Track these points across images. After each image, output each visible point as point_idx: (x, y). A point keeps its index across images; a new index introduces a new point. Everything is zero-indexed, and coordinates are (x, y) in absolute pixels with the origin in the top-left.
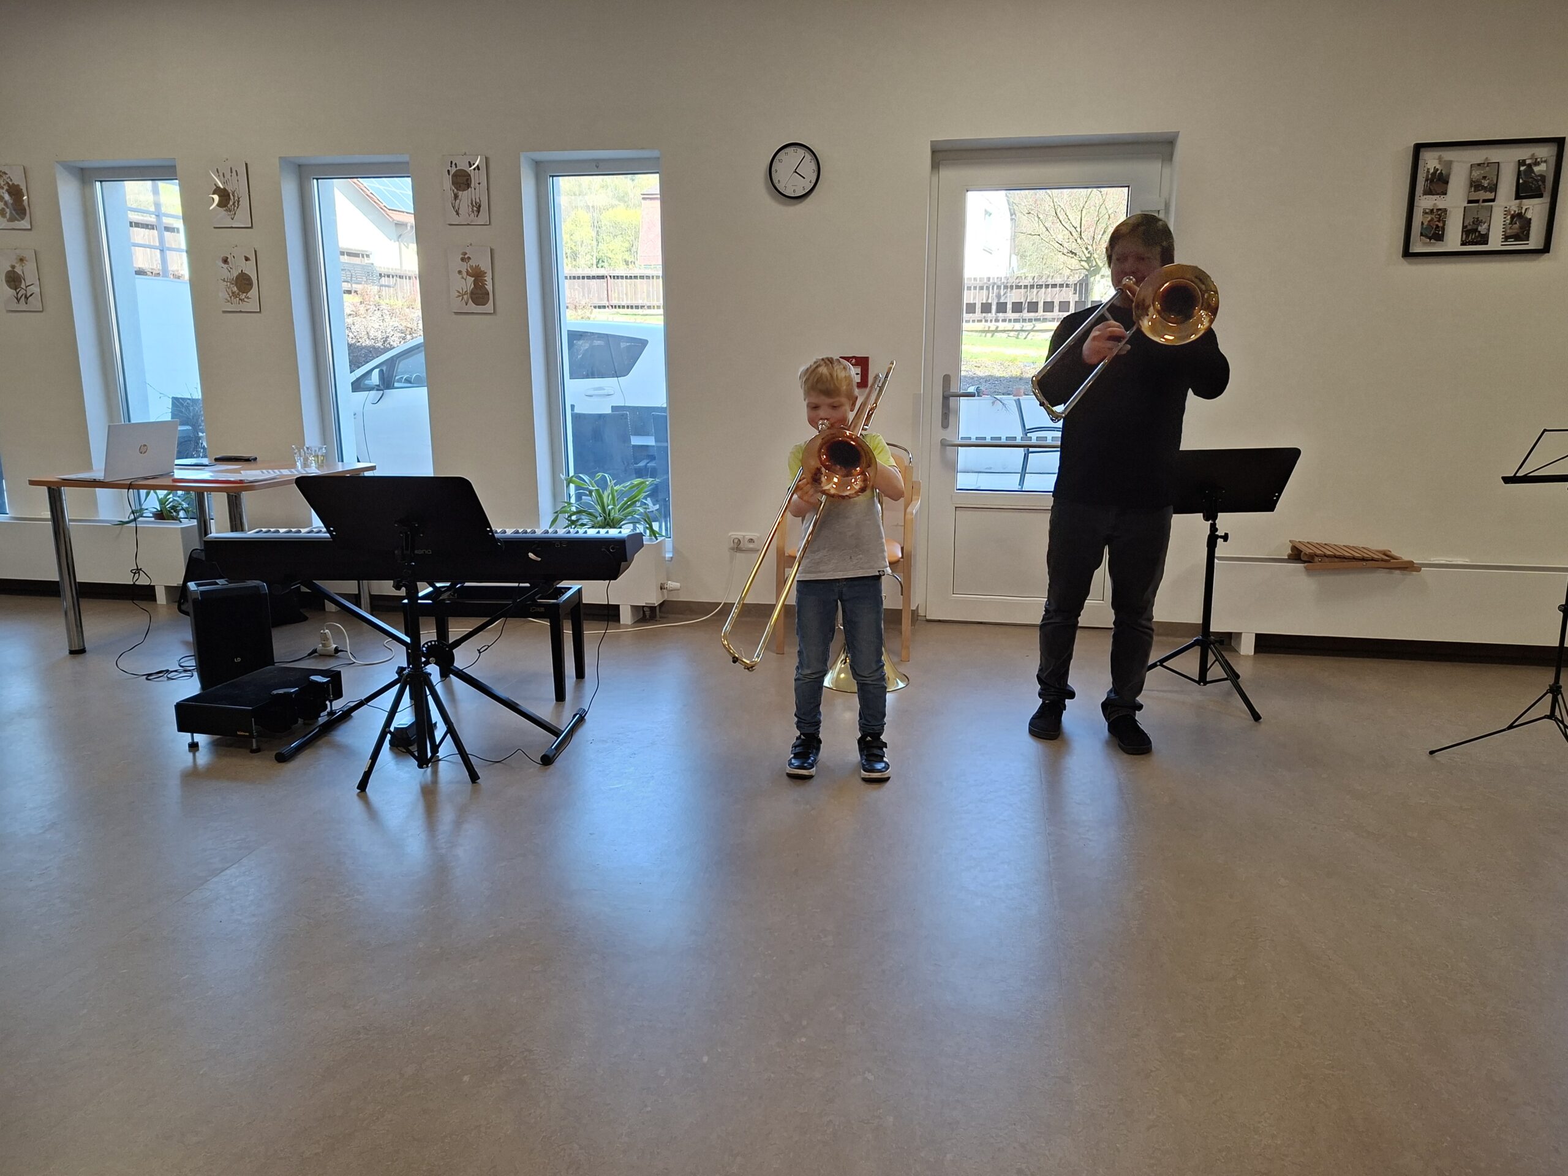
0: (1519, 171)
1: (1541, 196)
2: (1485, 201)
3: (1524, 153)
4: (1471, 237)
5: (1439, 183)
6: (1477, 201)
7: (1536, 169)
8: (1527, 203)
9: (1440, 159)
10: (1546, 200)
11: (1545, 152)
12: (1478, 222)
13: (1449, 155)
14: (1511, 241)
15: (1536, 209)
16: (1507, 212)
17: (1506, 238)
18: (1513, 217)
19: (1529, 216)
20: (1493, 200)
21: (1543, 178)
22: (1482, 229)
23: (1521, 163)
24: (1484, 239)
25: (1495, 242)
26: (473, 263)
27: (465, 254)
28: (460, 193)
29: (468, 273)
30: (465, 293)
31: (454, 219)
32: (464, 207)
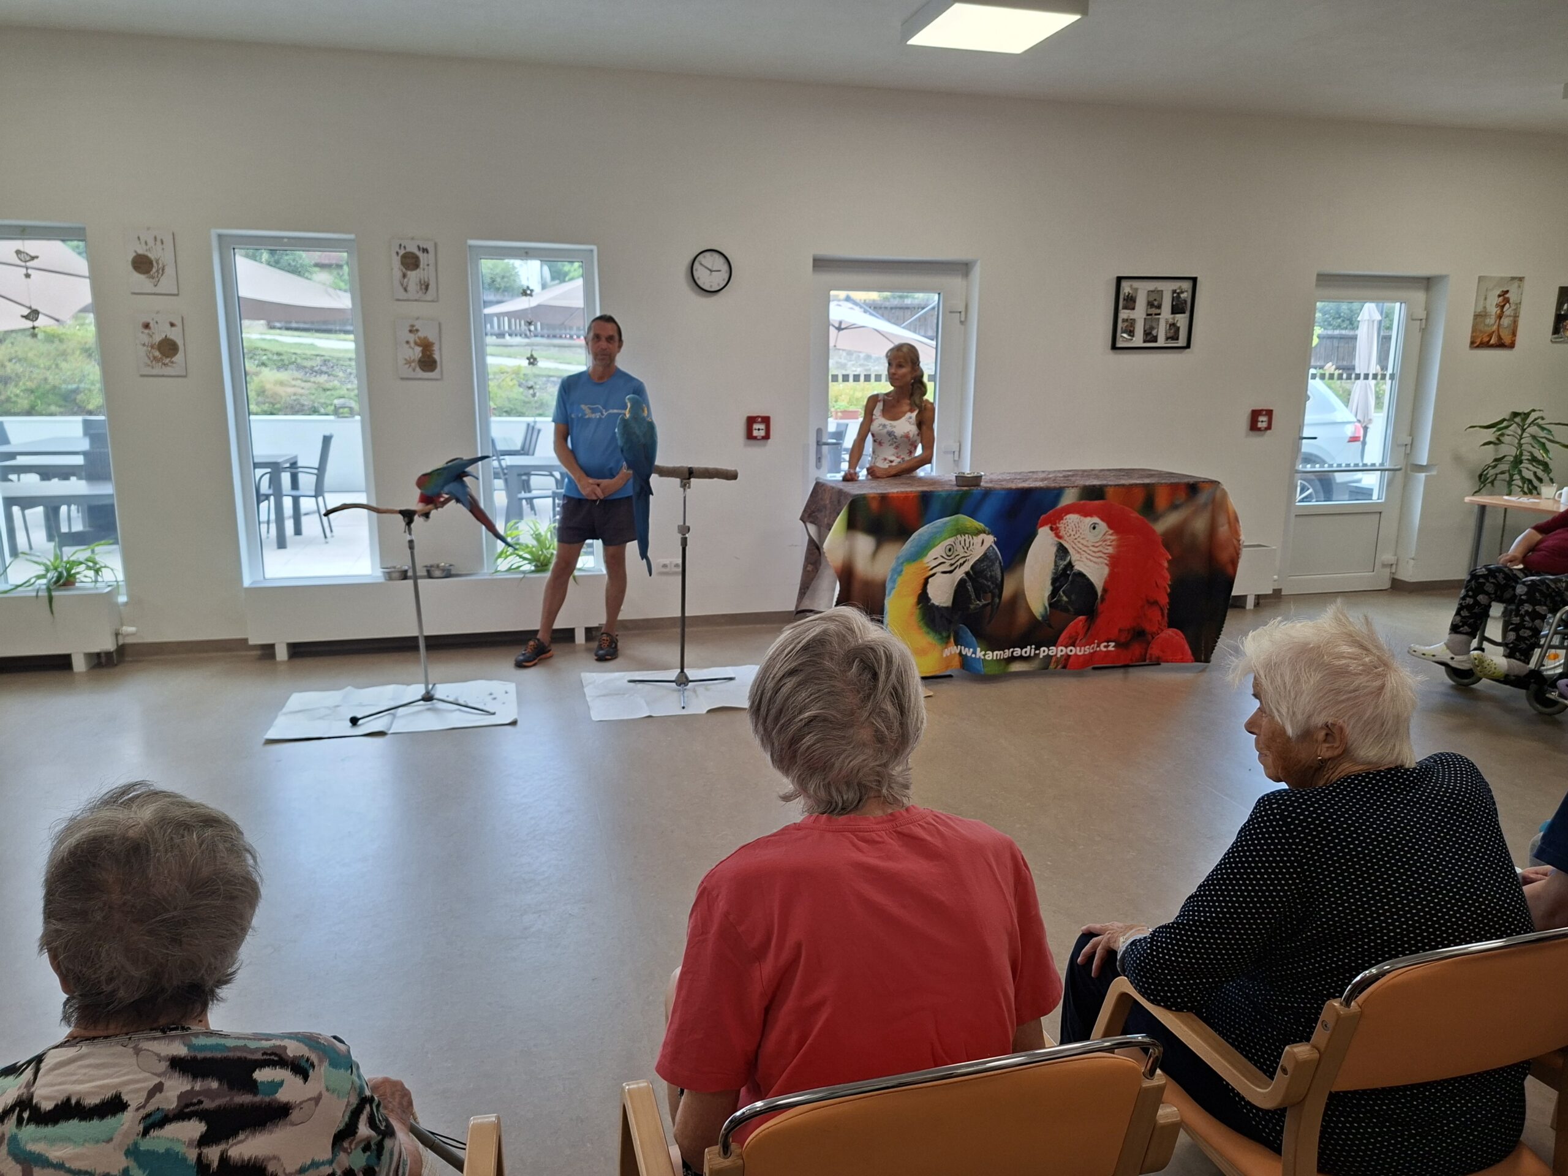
0: (1173, 297)
1: (1184, 313)
2: (1156, 314)
3: (1175, 285)
4: (1149, 338)
5: (1130, 302)
6: (1151, 315)
7: (1182, 296)
8: (1178, 316)
9: (1131, 286)
10: (1187, 314)
11: (1186, 285)
12: (1152, 328)
13: (1136, 284)
14: (1169, 341)
15: (1182, 320)
16: (1167, 322)
17: (1167, 339)
18: (1170, 325)
19: (1178, 325)
20: (1159, 314)
21: (1185, 301)
22: (1154, 333)
23: (1174, 292)
24: (1155, 339)
25: (1161, 342)
26: (421, 334)
27: (413, 326)
28: (409, 273)
29: (416, 343)
30: (413, 361)
31: (401, 294)
32: (413, 286)
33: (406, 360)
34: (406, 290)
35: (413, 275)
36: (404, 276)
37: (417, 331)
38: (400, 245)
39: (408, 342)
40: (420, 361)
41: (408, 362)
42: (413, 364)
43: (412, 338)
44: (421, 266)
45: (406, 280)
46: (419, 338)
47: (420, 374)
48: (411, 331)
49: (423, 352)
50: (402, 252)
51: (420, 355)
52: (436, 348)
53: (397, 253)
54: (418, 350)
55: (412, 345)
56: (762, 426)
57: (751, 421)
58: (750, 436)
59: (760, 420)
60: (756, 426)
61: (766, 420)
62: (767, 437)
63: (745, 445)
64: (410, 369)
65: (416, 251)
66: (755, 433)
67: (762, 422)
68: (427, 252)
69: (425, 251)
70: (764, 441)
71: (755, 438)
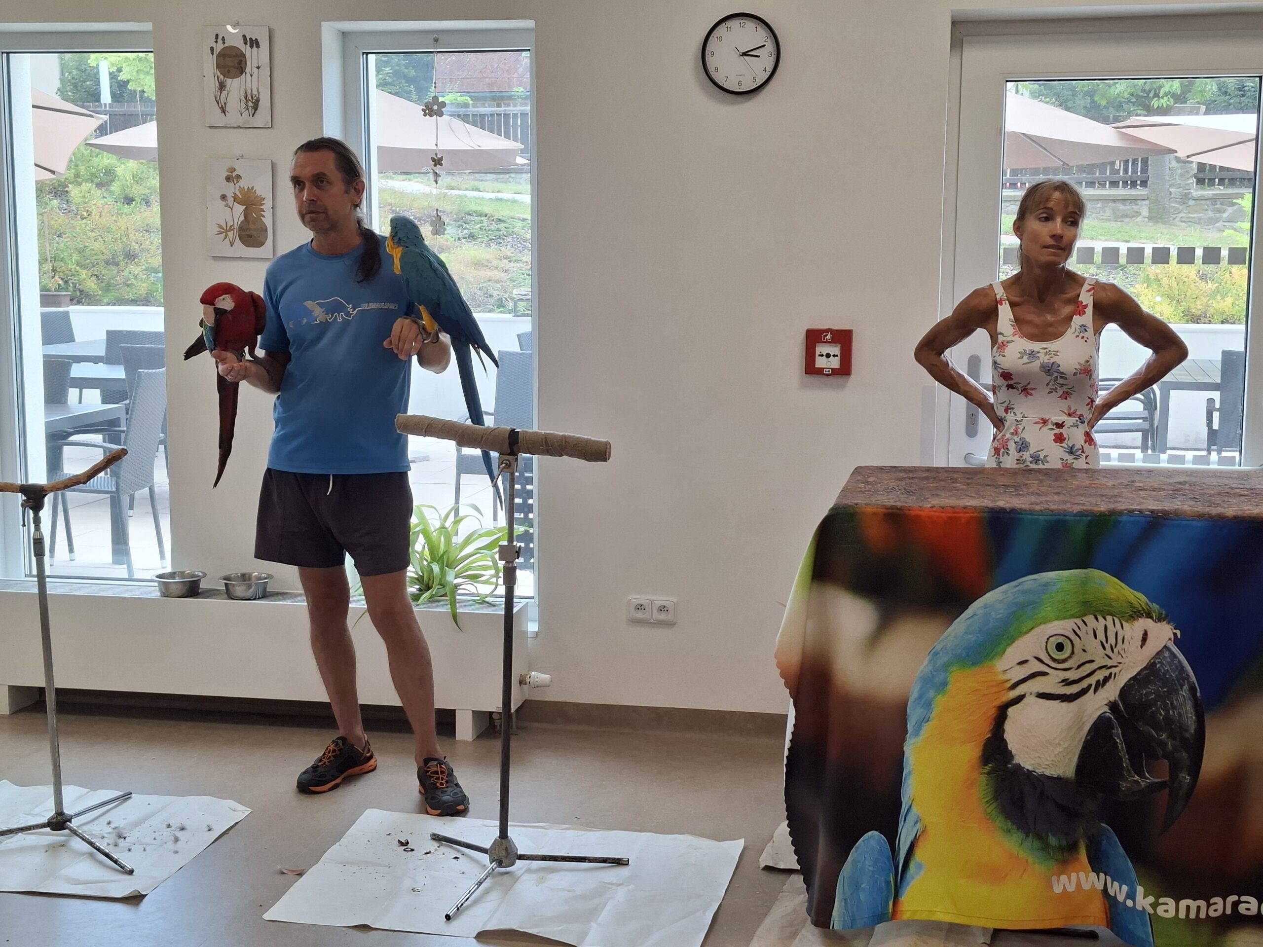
26: (244, 184)
27: (233, 170)
28: (229, 81)
29: (236, 199)
30: (231, 229)
31: (218, 118)
32: (234, 102)
33: (221, 227)
34: (224, 112)
35: (235, 85)
36: (222, 86)
37: (239, 177)
38: (217, 36)
39: (224, 197)
40: (241, 229)
41: (224, 231)
42: (230, 234)
43: (230, 189)
44: (248, 70)
45: (224, 93)
46: (241, 190)
47: (241, 249)
48: (228, 179)
49: (246, 213)
50: (219, 47)
51: (242, 218)
52: (267, 205)
53: (212, 49)
54: (239, 209)
55: (230, 200)
56: (835, 350)
57: (813, 337)
58: (810, 369)
59: (829, 336)
60: (821, 349)
61: (844, 338)
62: (845, 370)
63: (803, 386)
64: (227, 241)
65: (239, 44)
66: (820, 363)
67: (834, 341)
68: (258, 46)
69: (254, 43)
70: (839, 380)
71: (820, 372)
